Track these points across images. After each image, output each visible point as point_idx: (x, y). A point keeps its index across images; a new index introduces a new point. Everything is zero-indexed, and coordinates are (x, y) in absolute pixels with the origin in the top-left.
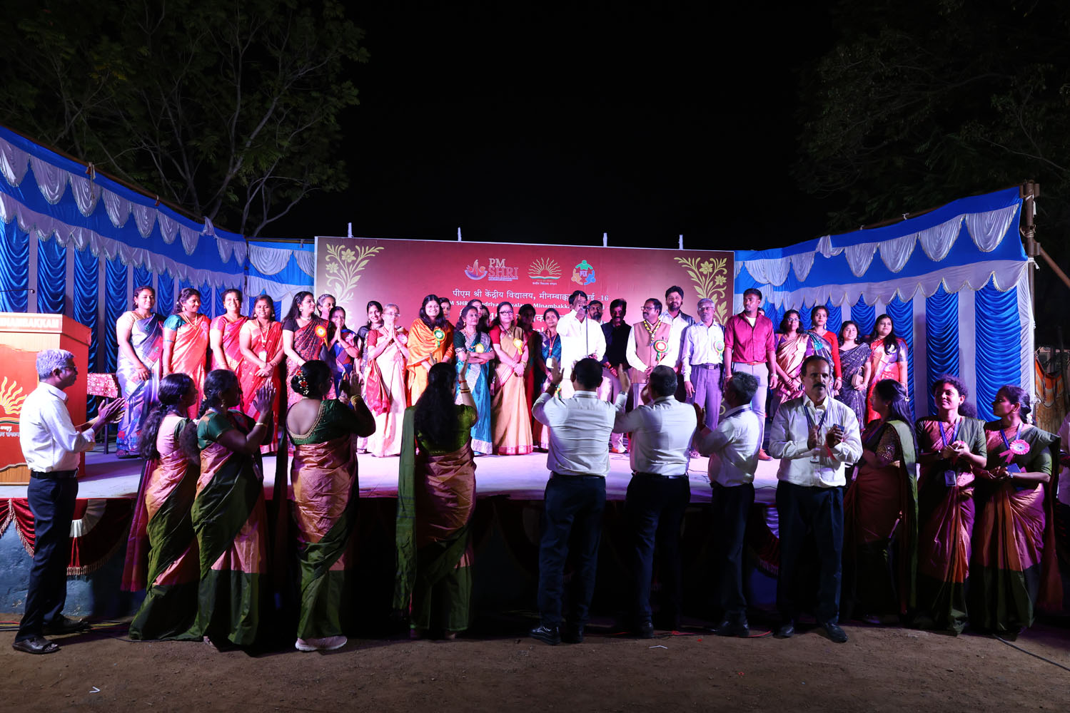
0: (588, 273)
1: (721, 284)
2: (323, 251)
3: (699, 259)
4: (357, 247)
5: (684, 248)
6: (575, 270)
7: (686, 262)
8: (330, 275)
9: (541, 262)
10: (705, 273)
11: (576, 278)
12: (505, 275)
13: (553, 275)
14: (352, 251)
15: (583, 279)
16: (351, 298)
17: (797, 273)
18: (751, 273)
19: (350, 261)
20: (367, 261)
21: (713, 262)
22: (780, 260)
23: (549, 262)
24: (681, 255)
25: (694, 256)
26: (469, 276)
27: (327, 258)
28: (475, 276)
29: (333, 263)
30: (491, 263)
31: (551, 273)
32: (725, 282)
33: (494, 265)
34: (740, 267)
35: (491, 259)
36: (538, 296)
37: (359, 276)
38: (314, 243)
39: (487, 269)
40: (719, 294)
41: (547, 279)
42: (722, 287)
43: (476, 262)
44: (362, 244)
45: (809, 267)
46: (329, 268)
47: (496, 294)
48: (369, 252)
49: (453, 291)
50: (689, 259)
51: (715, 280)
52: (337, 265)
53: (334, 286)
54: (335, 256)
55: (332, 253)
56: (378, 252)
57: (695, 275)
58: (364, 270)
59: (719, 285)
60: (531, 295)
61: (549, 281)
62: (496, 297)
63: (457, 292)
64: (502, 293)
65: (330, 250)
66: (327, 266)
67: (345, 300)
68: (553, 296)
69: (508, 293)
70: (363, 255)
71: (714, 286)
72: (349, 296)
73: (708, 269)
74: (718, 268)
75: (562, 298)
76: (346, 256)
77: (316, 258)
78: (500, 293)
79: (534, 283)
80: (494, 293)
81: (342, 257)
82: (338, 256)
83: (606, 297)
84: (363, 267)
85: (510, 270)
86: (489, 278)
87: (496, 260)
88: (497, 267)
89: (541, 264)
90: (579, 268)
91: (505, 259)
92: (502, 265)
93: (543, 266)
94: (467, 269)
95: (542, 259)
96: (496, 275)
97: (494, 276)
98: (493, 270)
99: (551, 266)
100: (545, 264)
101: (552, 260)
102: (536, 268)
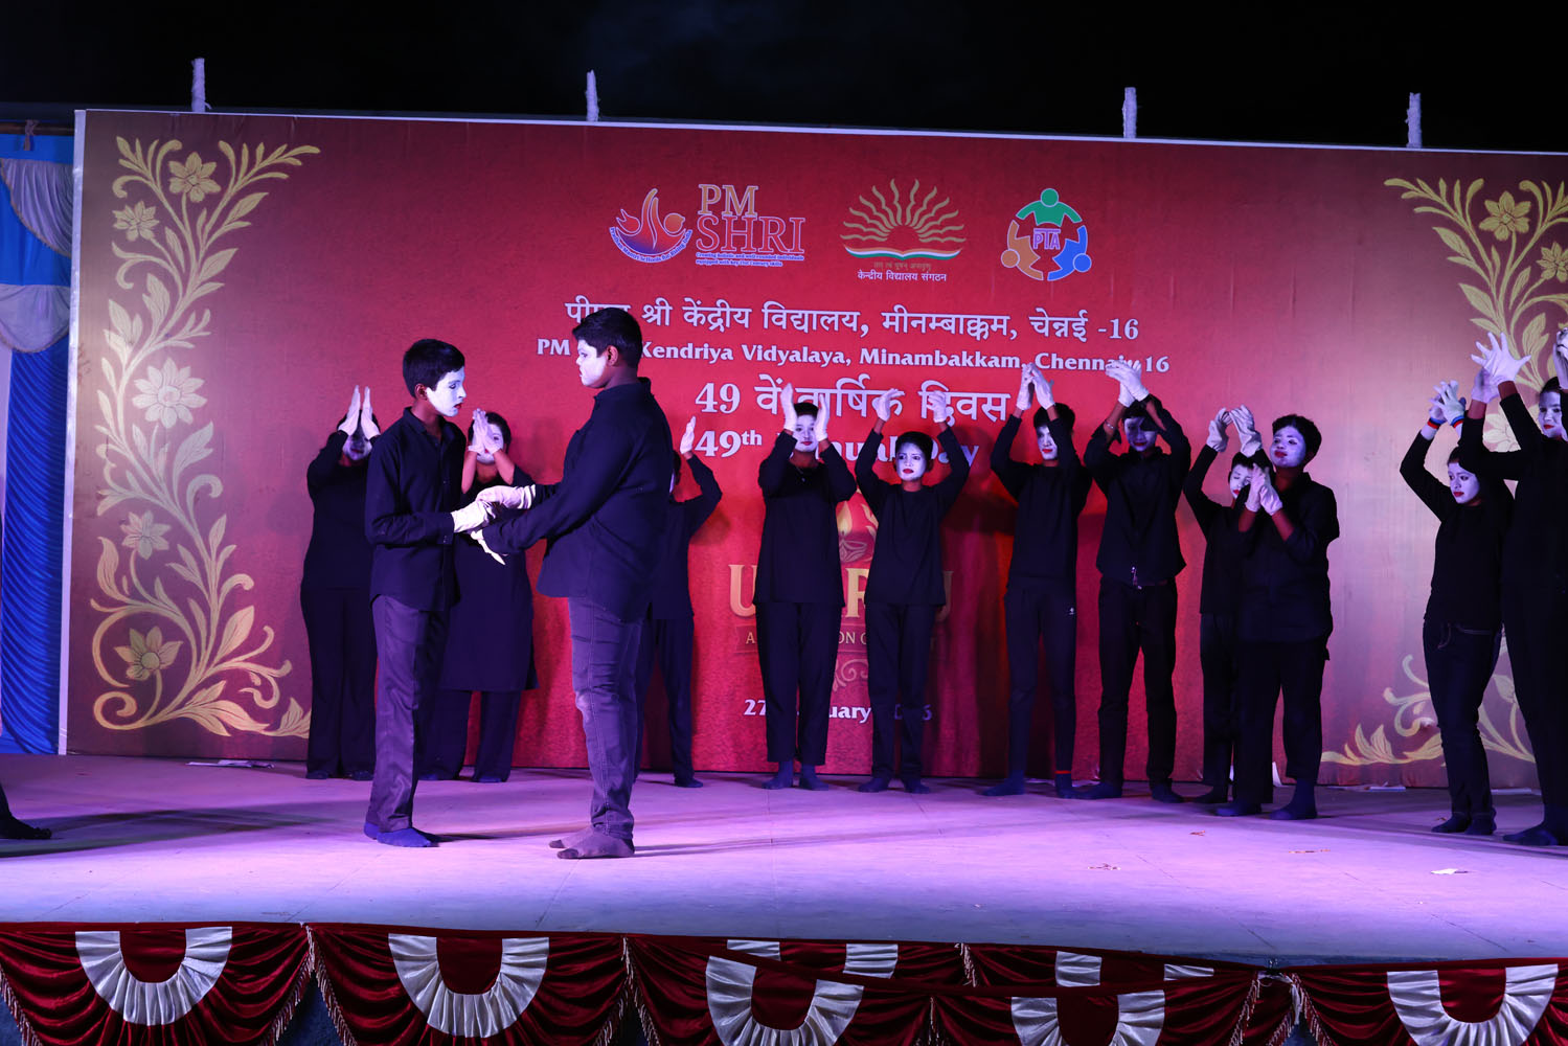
0: (1062, 237)
1: (1563, 277)
2: (104, 163)
3: (1478, 184)
4: (224, 146)
5: (1424, 145)
6: (1014, 226)
7: (1430, 194)
8: (127, 246)
9: (889, 196)
10: (1501, 235)
11: (1018, 255)
12: (758, 243)
13: (934, 246)
14: (203, 163)
15: (1046, 260)
16: (199, 332)
19: (198, 197)
20: (255, 198)
21: (1529, 196)
23: (920, 197)
24: (1412, 168)
25: (1461, 172)
26: (624, 249)
27: (118, 188)
28: (646, 249)
29: (140, 205)
30: (706, 202)
31: (925, 238)
33: (717, 209)
35: (705, 188)
36: (876, 323)
37: (232, 252)
38: (72, 134)
39: (690, 223)
41: (910, 260)
42: (1565, 288)
43: (652, 199)
44: (243, 135)
46: (125, 224)
47: (724, 313)
48: (267, 163)
49: (567, 305)
50: (1442, 185)
51: (1538, 262)
52: (152, 210)
53: (142, 288)
54: (147, 179)
55: (135, 168)
56: (299, 163)
57: (1462, 243)
58: (247, 227)
59: (1555, 277)
60: (851, 317)
61: (919, 266)
62: (724, 324)
63: (579, 306)
64: (747, 311)
65: (127, 159)
66: (118, 214)
67: (179, 336)
68: (934, 320)
69: (766, 311)
70: (246, 174)
71: (1536, 285)
72: (196, 324)
73: (1514, 219)
74: (1549, 216)
75: (966, 327)
76: (186, 180)
77: (79, 188)
78: (737, 313)
79: (861, 275)
80: (716, 312)
81: (169, 183)
82: (155, 179)
83: (1128, 323)
84: (242, 219)
85: (774, 227)
86: (698, 255)
87: (723, 191)
88: (726, 214)
89: (890, 204)
90: (1031, 217)
91: (757, 188)
92: (746, 209)
93: (895, 211)
94: (617, 224)
95: (892, 184)
96: (722, 244)
97: (718, 250)
98: (712, 227)
99: (929, 210)
100: (904, 202)
101: (931, 190)
102: (872, 217)
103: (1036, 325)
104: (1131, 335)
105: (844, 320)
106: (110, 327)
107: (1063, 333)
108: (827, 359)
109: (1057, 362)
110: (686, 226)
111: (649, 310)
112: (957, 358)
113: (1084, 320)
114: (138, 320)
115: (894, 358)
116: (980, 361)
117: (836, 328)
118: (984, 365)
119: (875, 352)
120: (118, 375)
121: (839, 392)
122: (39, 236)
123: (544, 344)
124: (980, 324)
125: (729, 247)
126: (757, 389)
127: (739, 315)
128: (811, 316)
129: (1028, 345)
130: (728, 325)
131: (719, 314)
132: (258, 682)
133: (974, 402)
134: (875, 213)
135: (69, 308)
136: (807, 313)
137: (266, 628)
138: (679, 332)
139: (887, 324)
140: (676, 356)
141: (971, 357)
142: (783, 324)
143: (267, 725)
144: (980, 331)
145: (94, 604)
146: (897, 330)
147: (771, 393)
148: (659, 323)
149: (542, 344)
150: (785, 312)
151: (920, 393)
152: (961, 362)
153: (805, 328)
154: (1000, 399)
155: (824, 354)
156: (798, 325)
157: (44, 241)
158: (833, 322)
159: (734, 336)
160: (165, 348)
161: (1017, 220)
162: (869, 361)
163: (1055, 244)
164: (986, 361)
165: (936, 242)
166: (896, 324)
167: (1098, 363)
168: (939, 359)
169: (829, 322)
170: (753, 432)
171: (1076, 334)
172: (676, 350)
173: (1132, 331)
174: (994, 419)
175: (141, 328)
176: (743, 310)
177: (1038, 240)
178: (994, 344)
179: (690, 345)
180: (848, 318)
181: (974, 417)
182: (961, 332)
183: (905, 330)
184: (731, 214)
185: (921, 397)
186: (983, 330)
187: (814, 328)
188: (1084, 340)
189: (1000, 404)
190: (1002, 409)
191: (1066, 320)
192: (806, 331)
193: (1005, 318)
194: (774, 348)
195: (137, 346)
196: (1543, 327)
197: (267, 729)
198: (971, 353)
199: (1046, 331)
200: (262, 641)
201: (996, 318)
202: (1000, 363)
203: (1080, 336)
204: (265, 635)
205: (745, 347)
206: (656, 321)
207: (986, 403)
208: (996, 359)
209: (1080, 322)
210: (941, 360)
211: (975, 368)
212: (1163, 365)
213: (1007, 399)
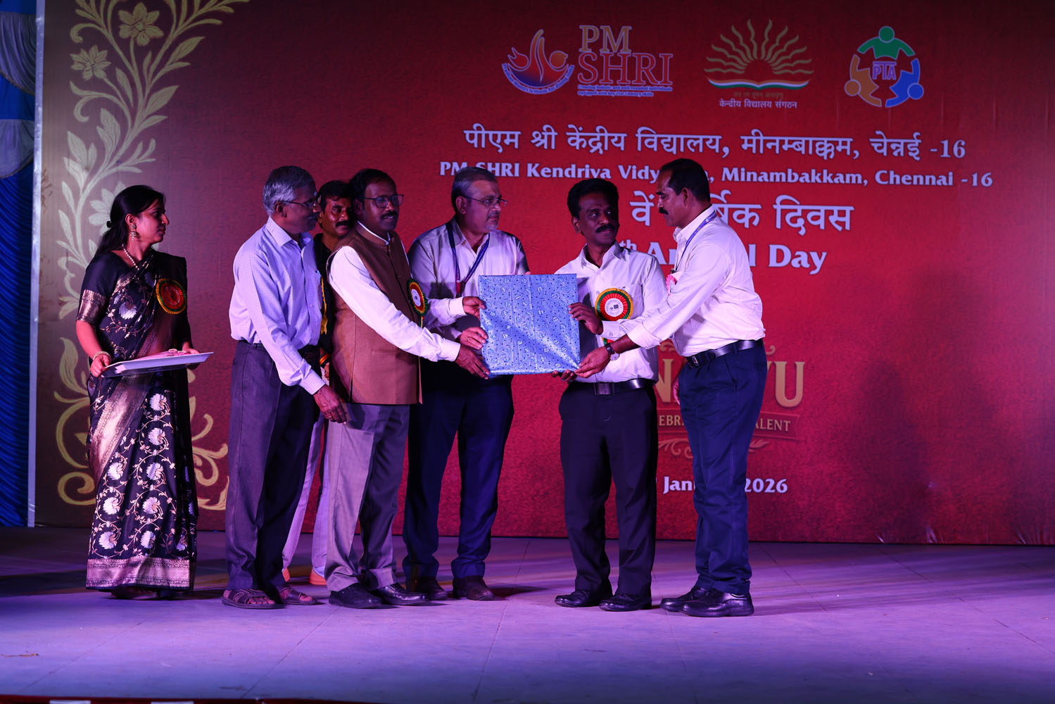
0: (897, 69)
2: (61, 11)
6: (855, 60)
8: (84, 85)
9: (746, 34)
11: (859, 85)
12: (631, 77)
13: (785, 77)
14: (148, 11)
15: (884, 89)
16: (146, 158)
19: (143, 41)
20: (194, 42)
23: (773, 35)
26: (515, 82)
27: (75, 35)
28: (533, 82)
29: (94, 49)
30: (586, 40)
31: (779, 70)
33: (596, 46)
35: (585, 28)
36: (735, 144)
37: (173, 89)
39: (573, 60)
41: (765, 90)
43: (539, 38)
46: (80, 65)
47: (602, 139)
48: (203, 11)
49: (465, 132)
52: (105, 52)
53: (96, 121)
54: (99, 26)
55: (89, 17)
56: (231, 10)
58: (188, 66)
60: (714, 140)
61: (773, 95)
62: (603, 147)
63: (476, 133)
64: (623, 136)
65: (83, 9)
66: (74, 56)
67: (129, 162)
68: (786, 142)
69: (639, 136)
70: (185, 20)
72: (143, 152)
75: (814, 148)
76: (133, 26)
77: (41, 35)
78: (614, 137)
79: (723, 103)
80: (596, 137)
81: (119, 29)
82: (107, 27)
83: (957, 143)
84: (183, 60)
85: (646, 63)
86: (580, 87)
87: (601, 31)
88: (604, 51)
89: (747, 41)
90: (870, 52)
91: (630, 28)
92: (621, 47)
93: (751, 48)
94: (508, 61)
95: (749, 24)
96: (600, 77)
97: (597, 83)
98: (593, 63)
99: (781, 47)
100: (759, 39)
101: (783, 29)
102: (732, 52)
103: (876, 146)
104: (959, 152)
105: (708, 143)
106: (69, 155)
107: (899, 153)
109: (895, 179)
110: (569, 61)
111: (537, 136)
112: (807, 176)
113: (917, 142)
114: (93, 149)
115: (752, 176)
116: (827, 178)
117: (701, 150)
118: (831, 181)
119: (735, 170)
120: (76, 196)
122: (7, 77)
123: (446, 166)
124: (827, 145)
125: (606, 80)
126: (632, 204)
127: (616, 139)
128: (678, 140)
129: (870, 162)
130: (606, 148)
131: (598, 139)
132: (199, 462)
133: (822, 214)
134: (734, 49)
135: (33, 139)
136: (675, 137)
137: (207, 416)
138: (564, 155)
139: (745, 146)
140: (561, 175)
141: (819, 175)
142: (655, 146)
143: (208, 500)
144: (826, 152)
145: (57, 395)
146: (754, 151)
147: (644, 207)
148: (546, 147)
149: (444, 166)
150: (656, 136)
151: (775, 207)
152: (810, 178)
153: (674, 150)
154: (844, 211)
156: (668, 148)
157: (11, 80)
158: (698, 145)
159: (612, 157)
160: (117, 173)
161: (859, 55)
162: (730, 178)
163: (891, 75)
164: (833, 178)
165: (787, 74)
166: (754, 146)
167: (930, 179)
168: (791, 176)
169: (695, 145)
170: (629, 241)
171: (911, 154)
172: (561, 170)
173: (960, 151)
174: (840, 228)
175: (96, 155)
176: (619, 135)
177: (877, 71)
178: (839, 163)
179: (574, 166)
180: (711, 141)
181: (822, 227)
182: (811, 152)
183: (761, 151)
184: (608, 51)
185: (776, 210)
186: (829, 150)
187: (682, 150)
188: (918, 159)
189: (844, 216)
190: (847, 219)
191: (902, 141)
192: (675, 153)
193: (849, 140)
194: (647, 168)
195: (92, 171)
197: (208, 504)
198: (819, 171)
199: (884, 151)
200: (203, 428)
201: (840, 140)
202: (845, 179)
203: (915, 155)
204: (205, 423)
205: (621, 168)
206: (543, 145)
207: (833, 214)
208: (841, 176)
209: (914, 143)
210: (793, 177)
211: (823, 184)
212: (987, 181)
213: (851, 211)
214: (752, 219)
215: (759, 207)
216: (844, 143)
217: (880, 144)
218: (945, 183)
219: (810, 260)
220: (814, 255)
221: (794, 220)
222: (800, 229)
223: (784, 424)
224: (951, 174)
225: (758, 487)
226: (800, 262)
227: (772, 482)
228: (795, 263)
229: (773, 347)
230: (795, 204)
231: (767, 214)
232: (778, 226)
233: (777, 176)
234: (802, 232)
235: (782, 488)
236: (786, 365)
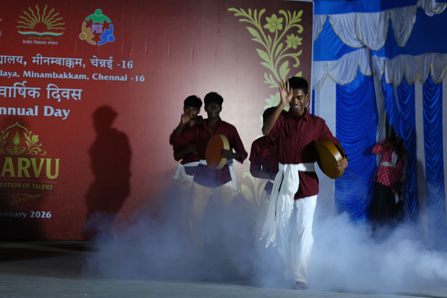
0: (103, 28)
1: (295, 47)
3: (263, 11)
6: (84, 24)
7: (245, 14)
9: (35, 11)
10: (272, 30)
11: (86, 35)
13: (53, 31)
15: (97, 37)
17: (398, 34)
18: (337, 33)
21: (282, 16)
22: (378, 14)
23: (47, 12)
24: (238, 4)
25: (257, 6)
31: (49, 27)
32: (300, 43)
34: (323, 23)
36: (29, 61)
40: (292, 61)
41: (43, 36)
42: (296, 51)
45: (410, 28)
50: (250, 11)
51: (286, 41)
57: (257, 33)
59: (292, 48)
60: (20, 58)
61: (47, 38)
68: (53, 60)
71: (285, 50)
73: (277, 25)
74: (290, 23)
75: (65, 63)
79: (24, 42)
83: (129, 62)
89: (36, 14)
90: (91, 20)
93: (38, 17)
95: (37, 6)
99: (51, 17)
100: (41, 13)
101: (52, 9)
102: (29, 19)
103: (93, 62)
104: (130, 66)
105: (17, 60)
107: (103, 66)
108: (10, 75)
109: (101, 78)
112: (61, 75)
113: (112, 61)
115: (37, 75)
116: (71, 76)
117: (14, 63)
118: (72, 78)
119: (29, 72)
121: (15, 88)
124: (71, 62)
128: (4, 58)
129: (90, 70)
133: (68, 93)
134: (30, 17)
136: (2, 56)
139: (34, 61)
141: (67, 75)
144: (71, 64)
146: (38, 64)
151: (47, 89)
152: (63, 76)
154: (78, 92)
155: (9, 73)
158: (13, 60)
161: (86, 21)
162: (27, 76)
164: (73, 76)
165: (54, 29)
166: (38, 61)
167: (117, 78)
168: (54, 75)
171: (108, 66)
174: (76, 99)
177: (94, 29)
178: (76, 70)
180: (18, 59)
181: (68, 98)
182: (63, 64)
183: (41, 64)
186: (72, 64)
187: (5, 62)
188: (111, 69)
190: (79, 95)
191: (105, 61)
192: (2, 64)
193: (81, 60)
196: (287, 66)
198: (67, 73)
199: (97, 65)
201: (77, 60)
202: (79, 77)
203: (110, 67)
207: (73, 93)
208: (77, 76)
209: (110, 61)
210: (55, 76)
211: (68, 79)
212: (142, 79)
213: (81, 92)
214: (36, 94)
215: (39, 89)
216: (79, 61)
217: (95, 62)
218: (123, 80)
219: (62, 113)
220: (64, 111)
221: (55, 95)
222: (58, 99)
223: (50, 187)
224: (126, 76)
225: (38, 215)
226: (58, 114)
227: (44, 213)
228: (56, 115)
229: (45, 152)
230: (56, 88)
231: (43, 92)
232: (48, 97)
233: (48, 75)
234: (59, 100)
235: (49, 216)
236: (51, 161)
